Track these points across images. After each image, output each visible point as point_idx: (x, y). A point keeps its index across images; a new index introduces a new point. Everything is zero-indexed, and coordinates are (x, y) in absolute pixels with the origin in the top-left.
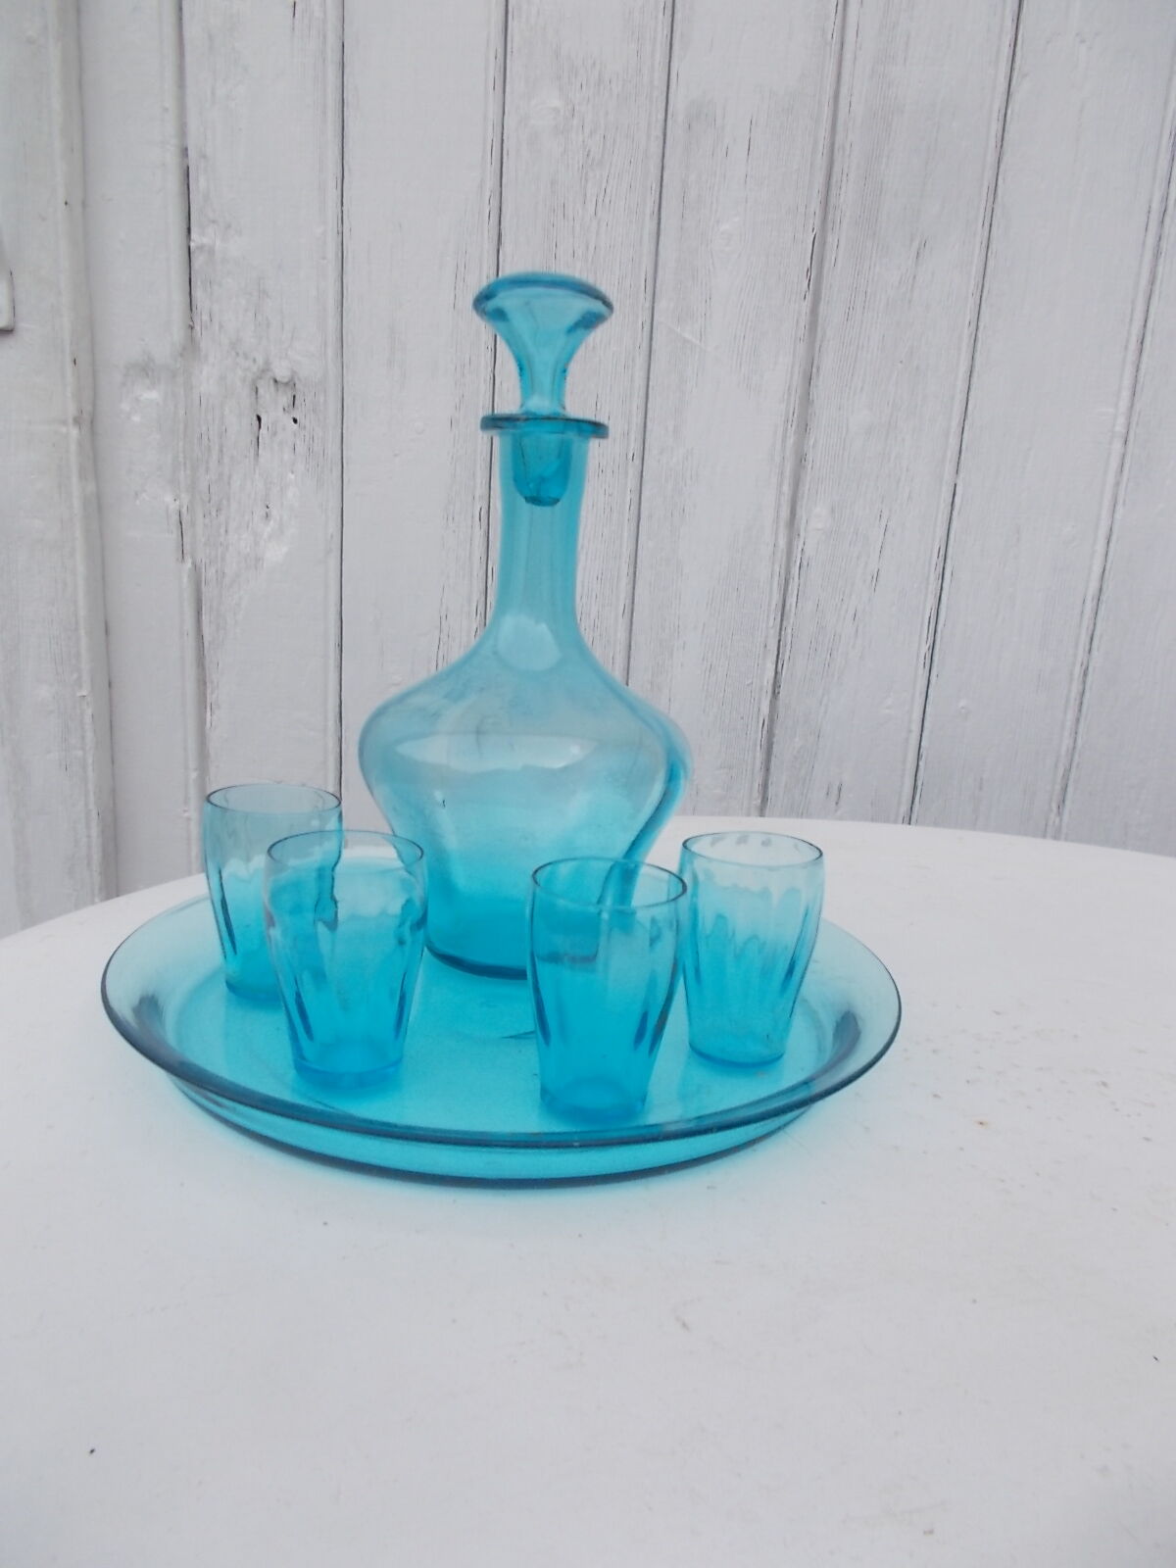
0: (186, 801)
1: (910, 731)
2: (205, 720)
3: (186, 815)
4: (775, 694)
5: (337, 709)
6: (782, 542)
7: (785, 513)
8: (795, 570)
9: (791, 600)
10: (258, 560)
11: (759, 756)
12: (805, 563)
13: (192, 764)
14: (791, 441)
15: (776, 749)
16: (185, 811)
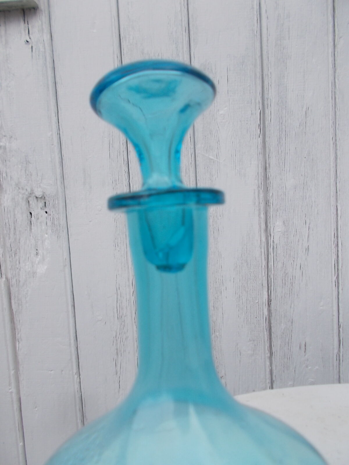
0: (10, 384)
1: (333, 316)
2: (16, 346)
3: (10, 391)
4: (269, 305)
5: (75, 335)
6: (264, 239)
7: (263, 226)
8: (271, 250)
9: (271, 263)
10: (34, 273)
11: (266, 334)
12: (275, 247)
13: (11, 367)
14: (262, 195)
15: (273, 330)
16: (10, 389)
